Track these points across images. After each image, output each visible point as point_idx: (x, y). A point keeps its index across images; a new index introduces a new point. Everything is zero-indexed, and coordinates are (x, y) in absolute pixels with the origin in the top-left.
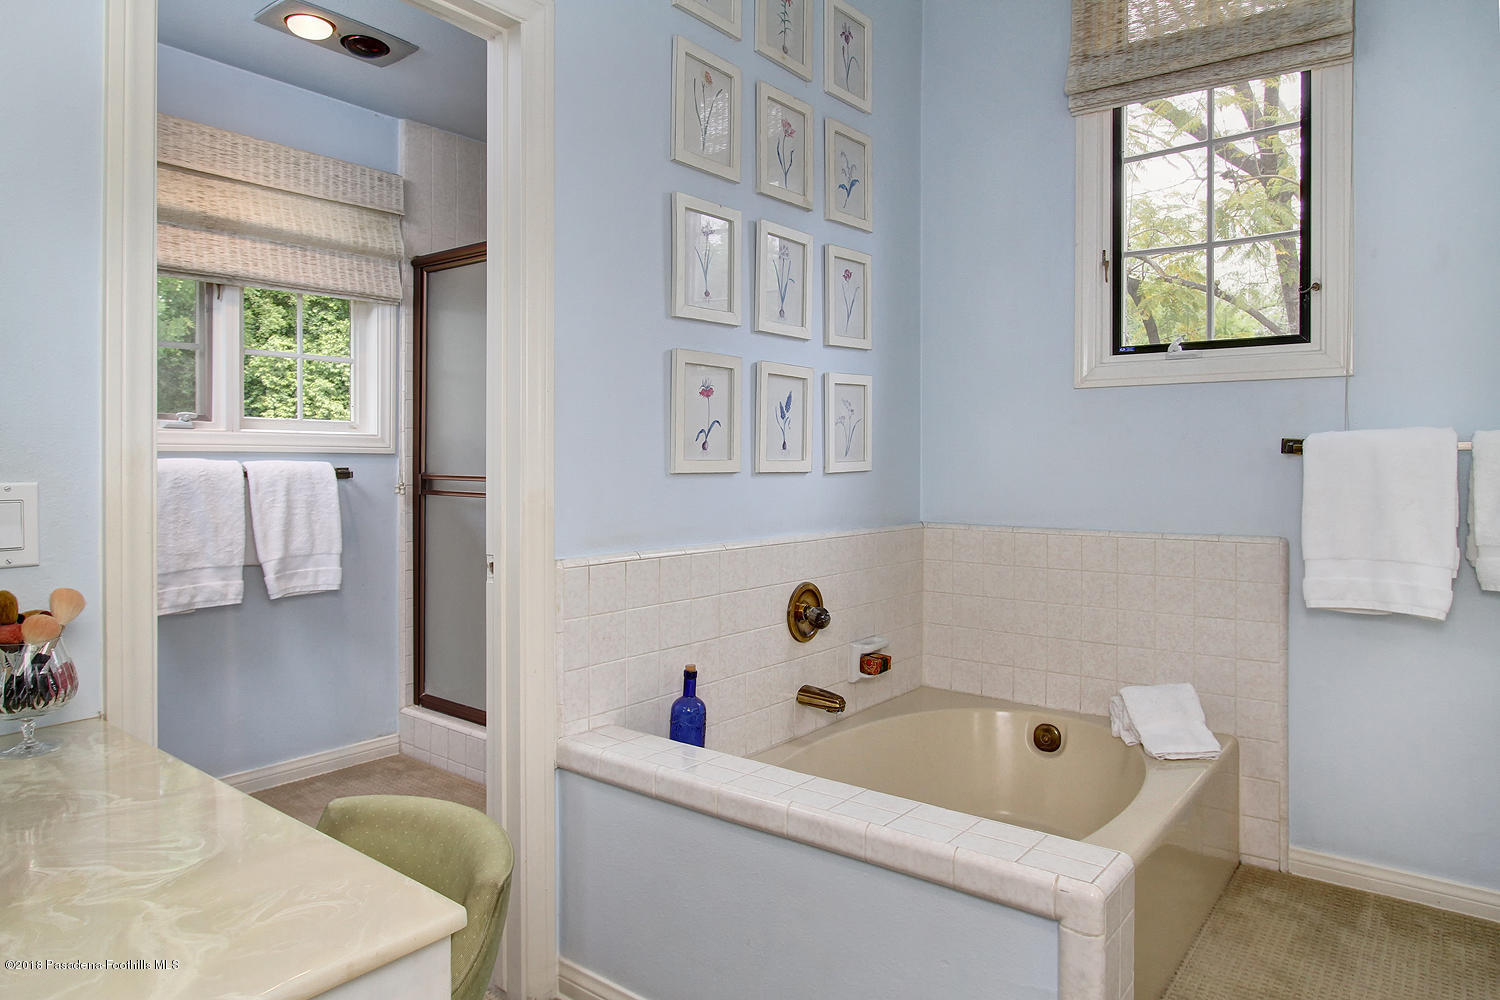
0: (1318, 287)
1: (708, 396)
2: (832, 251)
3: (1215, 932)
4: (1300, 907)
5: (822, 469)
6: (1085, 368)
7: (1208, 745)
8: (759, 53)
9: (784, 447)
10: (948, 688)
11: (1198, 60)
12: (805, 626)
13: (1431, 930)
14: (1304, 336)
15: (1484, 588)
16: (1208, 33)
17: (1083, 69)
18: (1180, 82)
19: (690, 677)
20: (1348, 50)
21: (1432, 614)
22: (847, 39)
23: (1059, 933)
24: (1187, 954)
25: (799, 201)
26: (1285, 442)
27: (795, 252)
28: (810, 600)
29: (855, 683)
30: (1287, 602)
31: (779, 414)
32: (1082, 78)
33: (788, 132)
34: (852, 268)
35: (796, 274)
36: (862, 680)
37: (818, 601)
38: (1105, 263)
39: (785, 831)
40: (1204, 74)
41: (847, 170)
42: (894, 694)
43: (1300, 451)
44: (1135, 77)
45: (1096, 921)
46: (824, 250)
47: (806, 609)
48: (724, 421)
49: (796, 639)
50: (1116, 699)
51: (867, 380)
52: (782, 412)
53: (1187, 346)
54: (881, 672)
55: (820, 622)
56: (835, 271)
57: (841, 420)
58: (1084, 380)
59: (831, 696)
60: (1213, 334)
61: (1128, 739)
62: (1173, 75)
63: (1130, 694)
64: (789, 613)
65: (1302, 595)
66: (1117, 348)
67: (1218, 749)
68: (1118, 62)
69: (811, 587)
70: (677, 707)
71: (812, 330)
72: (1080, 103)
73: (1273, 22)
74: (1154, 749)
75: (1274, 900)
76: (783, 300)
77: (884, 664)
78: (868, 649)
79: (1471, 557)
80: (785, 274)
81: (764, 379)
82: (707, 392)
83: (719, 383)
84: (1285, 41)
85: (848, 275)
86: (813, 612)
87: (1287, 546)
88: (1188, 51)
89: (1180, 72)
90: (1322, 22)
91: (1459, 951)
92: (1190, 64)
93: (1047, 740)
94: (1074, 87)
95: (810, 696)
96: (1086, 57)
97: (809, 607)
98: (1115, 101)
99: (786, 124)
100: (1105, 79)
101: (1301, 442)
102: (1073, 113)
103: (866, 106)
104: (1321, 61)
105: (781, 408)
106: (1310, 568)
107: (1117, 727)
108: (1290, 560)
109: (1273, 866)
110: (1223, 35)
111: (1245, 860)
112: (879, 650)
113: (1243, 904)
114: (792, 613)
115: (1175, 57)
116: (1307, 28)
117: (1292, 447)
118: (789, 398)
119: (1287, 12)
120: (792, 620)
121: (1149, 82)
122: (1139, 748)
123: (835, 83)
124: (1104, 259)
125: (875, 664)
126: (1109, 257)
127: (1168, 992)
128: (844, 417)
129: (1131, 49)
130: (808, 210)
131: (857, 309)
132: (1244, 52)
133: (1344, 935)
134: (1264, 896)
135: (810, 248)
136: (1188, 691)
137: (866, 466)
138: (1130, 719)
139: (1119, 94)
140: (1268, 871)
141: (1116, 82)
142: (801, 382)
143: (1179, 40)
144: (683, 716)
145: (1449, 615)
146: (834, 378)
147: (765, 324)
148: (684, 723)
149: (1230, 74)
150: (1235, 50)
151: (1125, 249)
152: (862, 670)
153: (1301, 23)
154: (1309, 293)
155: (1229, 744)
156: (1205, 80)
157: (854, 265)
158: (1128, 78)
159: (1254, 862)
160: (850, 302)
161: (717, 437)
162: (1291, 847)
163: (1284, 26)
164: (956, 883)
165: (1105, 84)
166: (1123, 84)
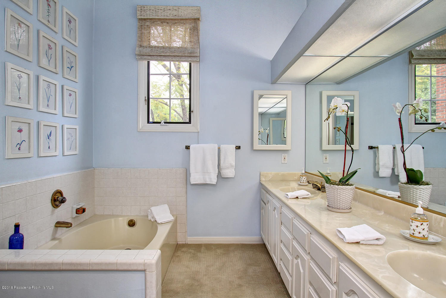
0: (193, 112)
1: (21, 132)
2: (65, 87)
3: (174, 261)
4: (190, 250)
5: (62, 154)
6: (141, 126)
7: (172, 218)
8: (39, 20)
9: (49, 148)
10: (103, 214)
11: (168, 54)
12: (57, 203)
13: (214, 248)
14: (190, 122)
15: (222, 177)
16: (170, 48)
17: (140, 49)
18: (164, 58)
19: (17, 227)
20: (198, 60)
21: (213, 183)
22: (70, 23)
23: (145, 273)
24: (168, 268)
25: (54, 70)
26: (186, 146)
27: (52, 87)
28: (59, 195)
29: (74, 218)
30: (187, 183)
31: (47, 138)
32: (140, 51)
33: (50, 47)
34: (72, 93)
35: (53, 94)
36: (76, 217)
37: (62, 195)
38: (145, 100)
39: (61, 269)
40: (169, 58)
41: (70, 62)
42: (86, 219)
43: (189, 149)
44: (153, 54)
45: (154, 268)
46: (62, 86)
47: (57, 198)
48: (27, 140)
49: (54, 207)
50: (150, 210)
51: (77, 127)
52: (48, 137)
53: (165, 123)
54: (83, 213)
55: (63, 201)
56: (66, 93)
57: (68, 139)
58: (140, 130)
59: (67, 223)
60: (171, 120)
61: (152, 220)
62: (162, 56)
63: (153, 209)
64: (52, 200)
65: (190, 181)
66: (148, 122)
67: (173, 219)
68: (149, 49)
69: (59, 191)
70: (12, 238)
71: (58, 111)
72: (139, 58)
73: (184, 50)
74: (159, 221)
75: (185, 250)
76: (48, 101)
77: (84, 210)
78: (79, 207)
79: (220, 171)
80: (49, 93)
81: (42, 127)
82: (20, 131)
83: (25, 128)
84: (187, 55)
85: (70, 95)
86: (60, 198)
87: (187, 170)
88: (166, 52)
89: (164, 56)
90: (194, 53)
91: (219, 251)
92: (166, 55)
93: (132, 224)
94: (137, 53)
95: (59, 224)
96: (141, 46)
97: (59, 197)
98: (148, 59)
99: (49, 46)
100: (146, 53)
101: (189, 146)
102: (137, 60)
103: (76, 44)
104: (194, 61)
105: (48, 135)
106: (192, 175)
107: (150, 218)
108: (187, 174)
109: (184, 243)
110: (173, 50)
111: (178, 242)
112: (82, 207)
113: (179, 253)
114: (53, 200)
115: (163, 52)
116: (191, 53)
117: (188, 148)
118: (51, 132)
119: (187, 48)
120: (53, 201)
121: (156, 56)
122: (155, 222)
123: (66, 35)
124: (145, 99)
125: (81, 211)
126: (147, 99)
127: (165, 279)
128: (69, 138)
129: (152, 47)
130: (57, 74)
131: (74, 105)
132: (178, 55)
133: (199, 254)
134: (183, 250)
135: (58, 86)
136: (166, 207)
137: (77, 152)
138: (153, 215)
139: (149, 58)
140: (183, 244)
141: (149, 54)
142: (55, 128)
143: (163, 48)
144: (14, 240)
145: (216, 183)
146: (66, 127)
147: (41, 109)
148: (14, 242)
149: (175, 59)
150: (176, 54)
151: (151, 97)
152: (77, 213)
153: (190, 52)
154: (191, 113)
155: (175, 217)
156: (169, 59)
157: (72, 92)
158: (152, 54)
159: (180, 243)
160: (71, 104)
161: (24, 146)
162: (188, 237)
163: (186, 51)
164: (117, 269)
165: (146, 54)
166: (150, 55)
